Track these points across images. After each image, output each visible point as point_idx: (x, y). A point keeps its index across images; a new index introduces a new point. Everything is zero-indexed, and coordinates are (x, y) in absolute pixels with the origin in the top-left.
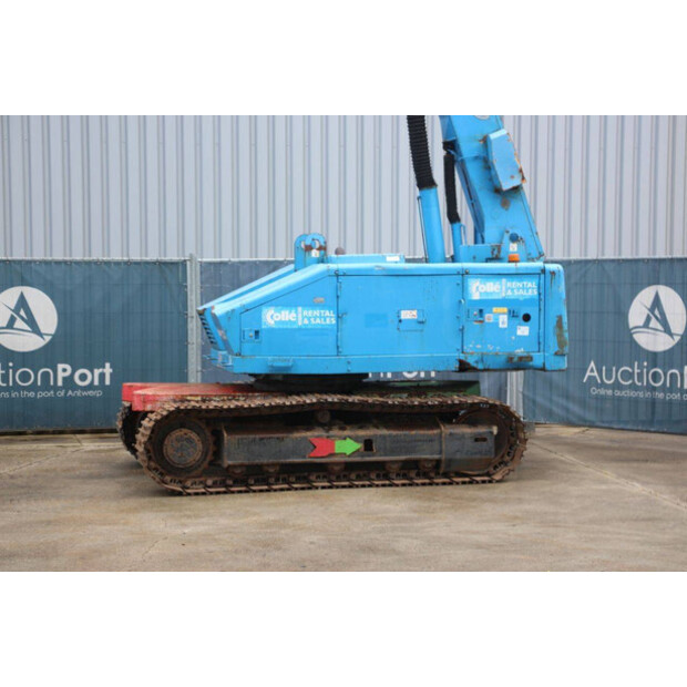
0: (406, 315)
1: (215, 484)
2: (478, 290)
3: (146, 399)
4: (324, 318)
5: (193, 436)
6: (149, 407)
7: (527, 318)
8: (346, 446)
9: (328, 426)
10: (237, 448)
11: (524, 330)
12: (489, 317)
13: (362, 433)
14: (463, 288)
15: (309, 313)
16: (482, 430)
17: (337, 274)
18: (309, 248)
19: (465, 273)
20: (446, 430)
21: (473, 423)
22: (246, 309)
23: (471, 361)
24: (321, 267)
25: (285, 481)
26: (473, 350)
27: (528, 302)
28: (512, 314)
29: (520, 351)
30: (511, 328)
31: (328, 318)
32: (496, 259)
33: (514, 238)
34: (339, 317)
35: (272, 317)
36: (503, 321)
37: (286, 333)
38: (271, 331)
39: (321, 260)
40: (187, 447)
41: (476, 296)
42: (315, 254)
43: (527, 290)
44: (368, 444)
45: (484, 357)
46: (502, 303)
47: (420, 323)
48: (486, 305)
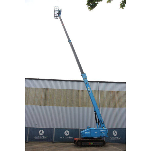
0: (96, 133)
1: (81, 147)
2: (101, 131)
4: (89, 133)
6: (76, 140)
7: (105, 133)
8: (92, 143)
9: (90, 142)
10: (83, 144)
11: (105, 134)
12: (102, 133)
13: (93, 142)
14: (100, 131)
16: (102, 142)
17: (91, 129)
19: (100, 129)
20: (99, 142)
21: (101, 142)
22: (84, 132)
23: (101, 136)
24: (89, 129)
25: (87, 146)
26: (101, 135)
27: (105, 132)
28: (104, 133)
29: (105, 136)
30: (104, 134)
31: (90, 133)
32: (102, 128)
34: (91, 133)
35: (86, 133)
36: (103, 133)
37: (87, 134)
38: (86, 134)
39: (89, 128)
40: (79, 143)
43: (105, 131)
44: (93, 143)
45: (102, 136)
46: (103, 132)
47: (97, 133)
48: (102, 132)
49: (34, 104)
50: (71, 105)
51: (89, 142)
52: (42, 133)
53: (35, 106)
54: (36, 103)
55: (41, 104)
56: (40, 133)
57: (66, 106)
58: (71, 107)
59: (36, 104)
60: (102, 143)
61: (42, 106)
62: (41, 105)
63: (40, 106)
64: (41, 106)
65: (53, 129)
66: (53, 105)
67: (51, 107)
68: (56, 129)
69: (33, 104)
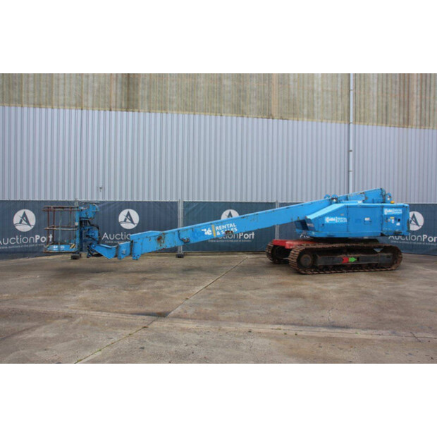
0: (367, 219)
1: (314, 271)
2: (386, 211)
3: (290, 245)
5: (309, 256)
6: (291, 247)
7: (399, 220)
8: (352, 260)
9: (346, 254)
10: (321, 261)
11: (398, 224)
12: (389, 220)
13: (356, 255)
14: (382, 211)
15: (339, 219)
17: (348, 207)
18: (333, 199)
19: (383, 207)
20: (379, 254)
21: (386, 252)
22: (320, 217)
23: (384, 233)
24: (339, 205)
25: (334, 270)
26: (385, 229)
27: (399, 215)
28: (395, 219)
29: (397, 230)
30: (395, 223)
33: (390, 197)
34: (348, 220)
35: (328, 220)
36: (393, 221)
37: (332, 225)
38: (327, 224)
39: (336, 203)
40: (307, 260)
41: (386, 214)
42: (335, 200)
43: (399, 212)
44: (358, 259)
45: (388, 232)
46: (392, 215)
47: (370, 221)
48: (388, 216)
49: (80, 105)
50: (239, 111)
51: (343, 256)
52: (131, 220)
53: (85, 111)
54: (90, 98)
55: (113, 104)
56: (125, 221)
57: (219, 112)
58: (240, 118)
59: (90, 104)
60: (388, 257)
61: (119, 112)
62: (110, 110)
63: (108, 112)
64: (113, 112)
65: (176, 204)
66: (163, 109)
67: (156, 117)
68: (187, 204)
69: (76, 105)
